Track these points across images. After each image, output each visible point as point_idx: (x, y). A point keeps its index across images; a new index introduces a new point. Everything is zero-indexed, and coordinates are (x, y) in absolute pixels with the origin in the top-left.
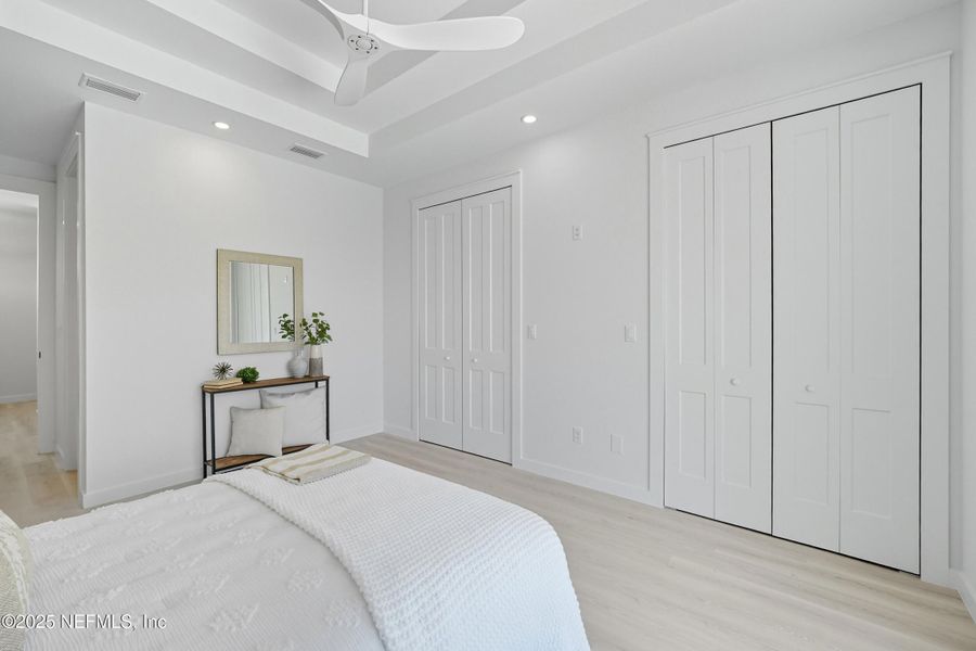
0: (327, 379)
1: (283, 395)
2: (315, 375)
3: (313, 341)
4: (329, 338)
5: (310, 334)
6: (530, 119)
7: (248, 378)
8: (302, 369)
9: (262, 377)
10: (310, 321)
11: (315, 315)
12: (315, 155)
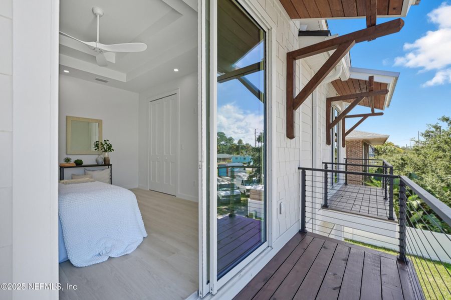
0: (111, 165)
1: (93, 171)
2: (107, 163)
3: (106, 151)
4: (113, 150)
5: (104, 148)
6: (176, 70)
7: (79, 164)
8: (101, 161)
9: (84, 164)
10: (103, 143)
11: (105, 141)
12: (106, 82)
